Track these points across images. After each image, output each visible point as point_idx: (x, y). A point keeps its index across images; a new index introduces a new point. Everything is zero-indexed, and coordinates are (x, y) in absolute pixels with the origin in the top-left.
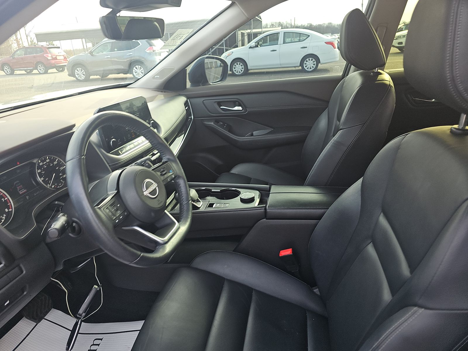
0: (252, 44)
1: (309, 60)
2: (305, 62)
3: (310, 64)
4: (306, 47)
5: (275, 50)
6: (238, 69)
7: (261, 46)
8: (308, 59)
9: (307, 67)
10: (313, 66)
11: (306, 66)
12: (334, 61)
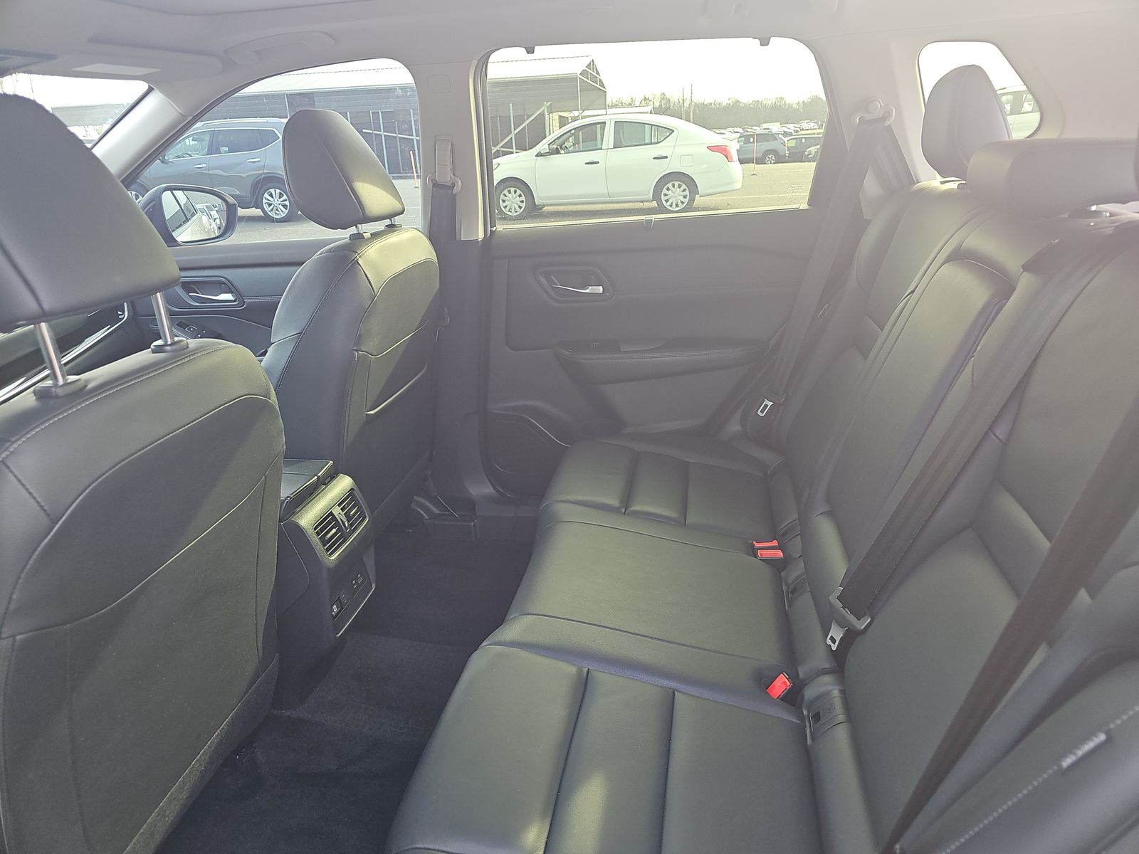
0: (543, 147)
1: (674, 186)
2: (665, 191)
3: (676, 195)
4: (666, 157)
5: (595, 161)
6: (513, 203)
7: (567, 151)
8: (670, 185)
9: (669, 203)
10: (683, 200)
11: (667, 201)
12: (729, 189)
